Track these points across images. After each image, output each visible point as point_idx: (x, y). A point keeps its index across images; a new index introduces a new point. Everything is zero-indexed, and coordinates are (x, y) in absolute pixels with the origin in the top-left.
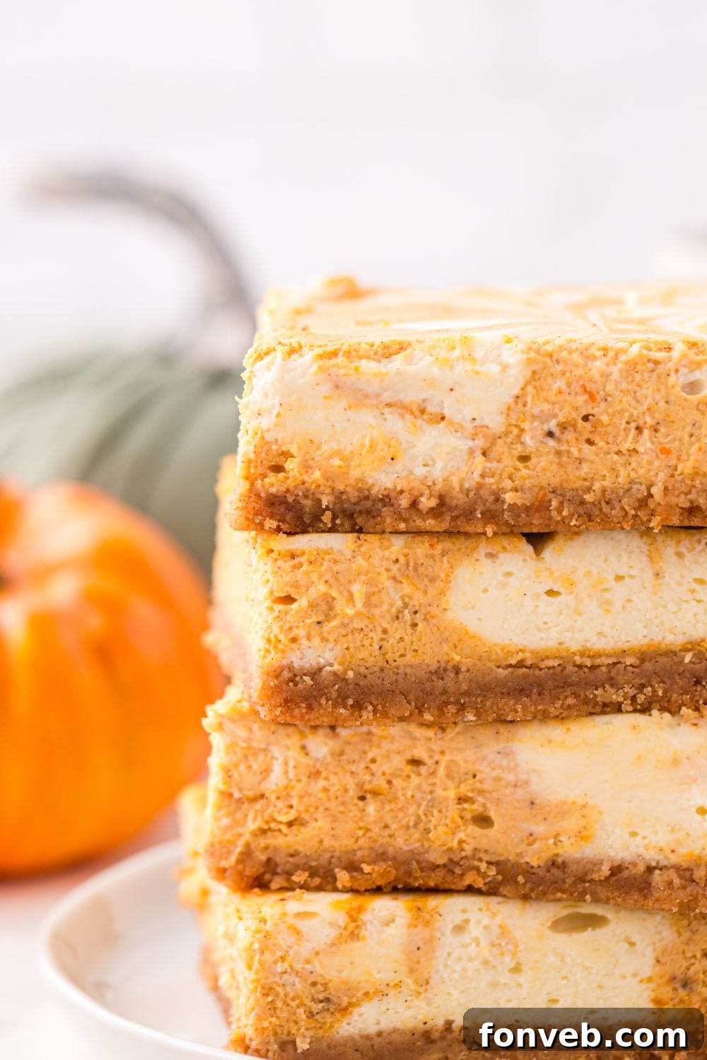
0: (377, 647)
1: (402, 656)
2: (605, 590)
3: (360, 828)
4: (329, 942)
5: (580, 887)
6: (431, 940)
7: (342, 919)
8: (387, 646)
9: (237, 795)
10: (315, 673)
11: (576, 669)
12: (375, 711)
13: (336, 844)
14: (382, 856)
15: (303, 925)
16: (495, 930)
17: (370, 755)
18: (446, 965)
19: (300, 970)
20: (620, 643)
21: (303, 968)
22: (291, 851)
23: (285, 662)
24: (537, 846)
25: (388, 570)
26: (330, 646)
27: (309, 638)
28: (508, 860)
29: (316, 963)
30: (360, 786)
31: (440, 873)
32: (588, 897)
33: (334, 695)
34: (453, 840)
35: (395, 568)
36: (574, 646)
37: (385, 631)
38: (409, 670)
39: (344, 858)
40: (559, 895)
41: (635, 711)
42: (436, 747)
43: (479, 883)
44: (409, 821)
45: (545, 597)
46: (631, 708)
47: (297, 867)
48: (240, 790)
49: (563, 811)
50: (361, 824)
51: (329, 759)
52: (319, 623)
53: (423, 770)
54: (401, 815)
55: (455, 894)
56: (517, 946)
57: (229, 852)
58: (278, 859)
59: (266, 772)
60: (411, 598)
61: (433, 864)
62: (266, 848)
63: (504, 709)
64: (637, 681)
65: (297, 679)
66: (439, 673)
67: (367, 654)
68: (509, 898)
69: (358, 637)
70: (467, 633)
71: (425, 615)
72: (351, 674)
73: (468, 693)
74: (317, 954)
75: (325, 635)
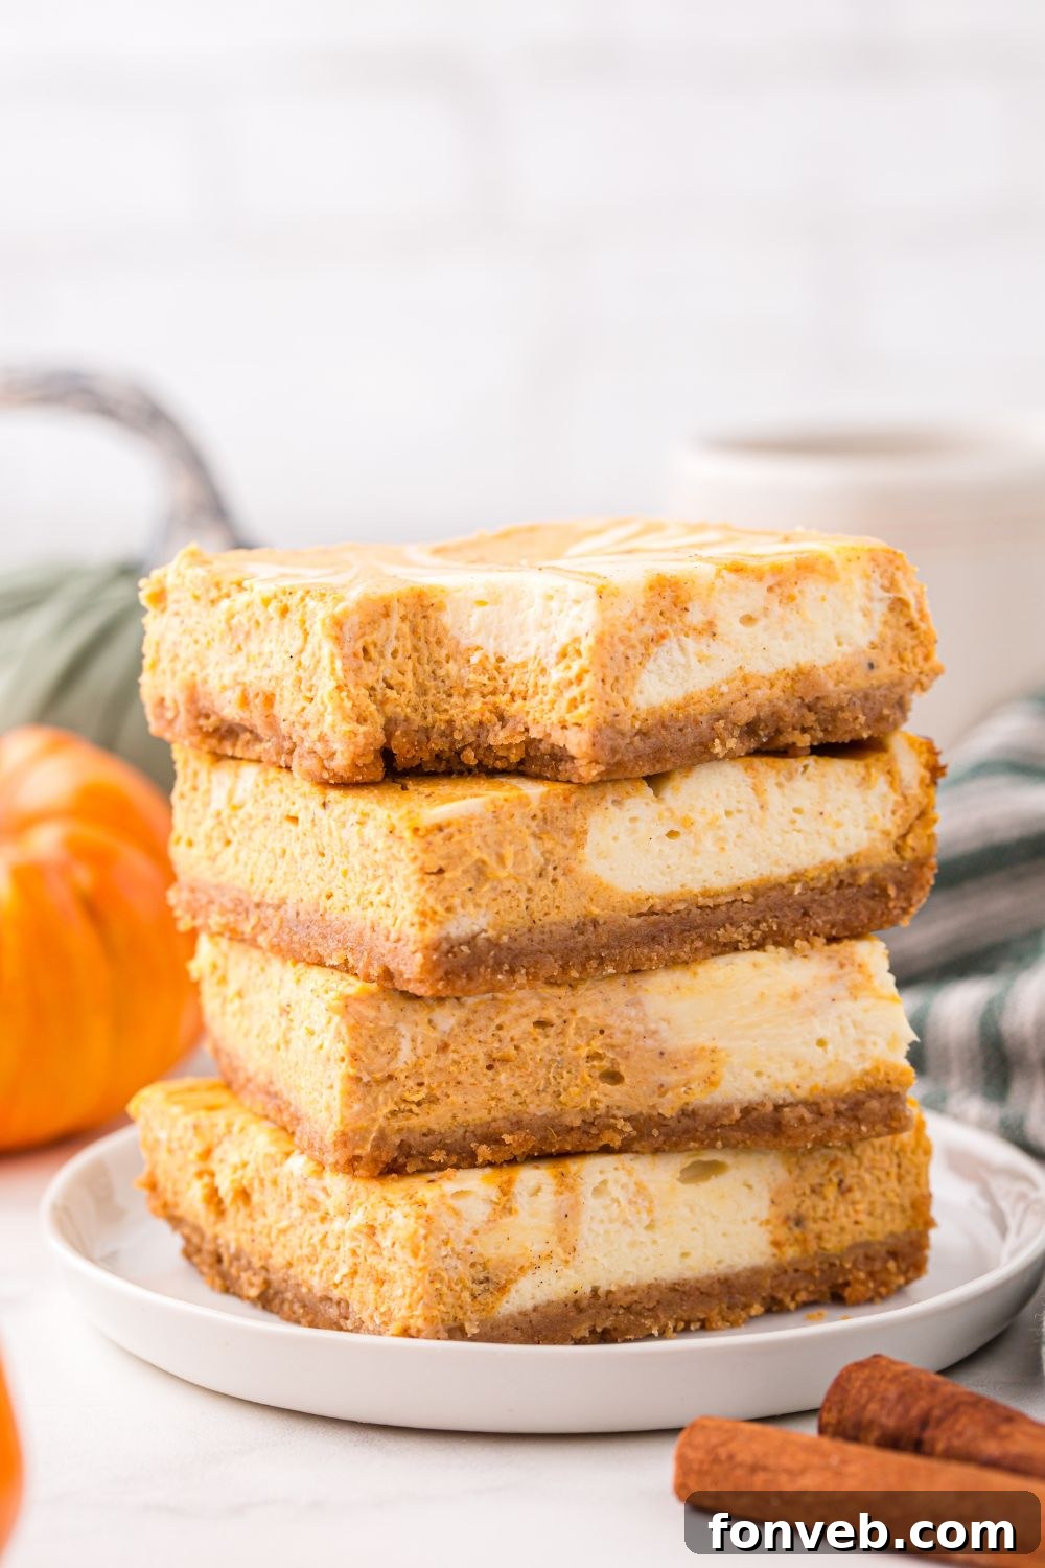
0: (524, 908)
1: (546, 914)
2: (719, 827)
3: (493, 1099)
4: (485, 1219)
5: (712, 1134)
6: (576, 1206)
7: (494, 1194)
8: (533, 905)
9: (366, 1078)
10: (471, 941)
11: (699, 911)
12: (527, 974)
13: (470, 1118)
14: (517, 1125)
15: (459, 1204)
16: (632, 1188)
17: (498, 1022)
18: (590, 1230)
19: (461, 1252)
20: (735, 881)
21: (464, 1249)
22: (425, 1130)
23: (443, 933)
24: (670, 1095)
25: (528, 827)
26: (483, 911)
27: (463, 905)
28: (641, 1114)
29: (477, 1244)
30: (489, 1056)
31: (575, 1136)
32: (719, 1143)
33: (491, 962)
34: (585, 1101)
35: (533, 824)
36: (696, 888)
37: (530, 891)
38: (554, 928)
39: (478, 1132)
40: (692, 1144)
41: (752, 948)
42: (566, 1007)
43: (617, 1142)
44: (538, 1086)
45: (666, 838)
46: (747, 946)
47: (434, 1147)
48: (369, 1073)
49: (694, 1055)
50: (493, 1094)
51: (456, 1030)
52: (470, 889)
53: (552, 1031)
54: (531, 1080)
55: (592, 1156)
56: (651, 1202)
57: (364, 1139)
58: (412, 1142)
59: (393, 1053)
60: (551, 853)
61: (567, 1126)
62: (400, 1130)
63: (640, 959)
64: (753, 918)
65: (455, 949)
66: (580, 929)
67: (516, 918)
68: (643, 1153)
69: (506, 899)
70: (601, 884)
71: (564, 869)
72: (505, 938)
73: (606, 946)
74: (476, 1233)
75: (478, 901)
